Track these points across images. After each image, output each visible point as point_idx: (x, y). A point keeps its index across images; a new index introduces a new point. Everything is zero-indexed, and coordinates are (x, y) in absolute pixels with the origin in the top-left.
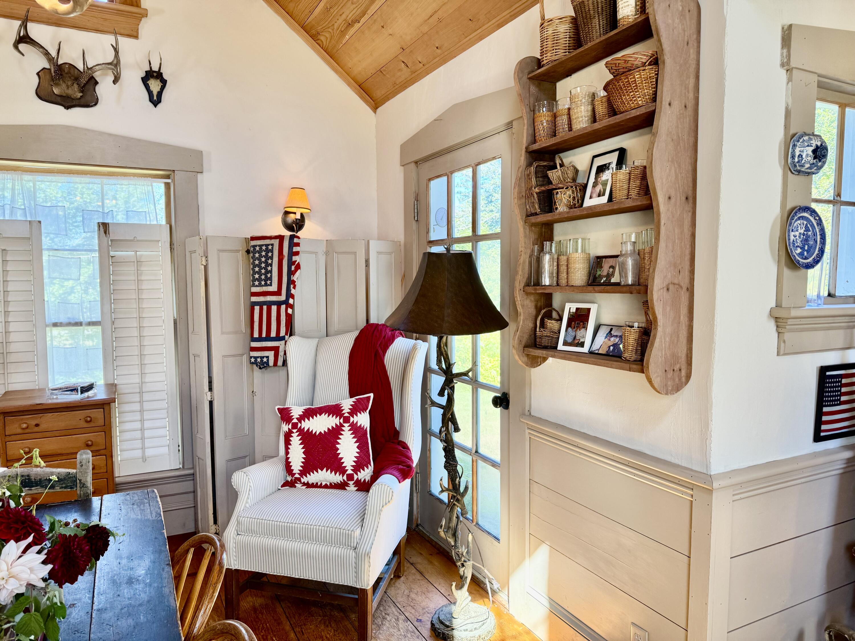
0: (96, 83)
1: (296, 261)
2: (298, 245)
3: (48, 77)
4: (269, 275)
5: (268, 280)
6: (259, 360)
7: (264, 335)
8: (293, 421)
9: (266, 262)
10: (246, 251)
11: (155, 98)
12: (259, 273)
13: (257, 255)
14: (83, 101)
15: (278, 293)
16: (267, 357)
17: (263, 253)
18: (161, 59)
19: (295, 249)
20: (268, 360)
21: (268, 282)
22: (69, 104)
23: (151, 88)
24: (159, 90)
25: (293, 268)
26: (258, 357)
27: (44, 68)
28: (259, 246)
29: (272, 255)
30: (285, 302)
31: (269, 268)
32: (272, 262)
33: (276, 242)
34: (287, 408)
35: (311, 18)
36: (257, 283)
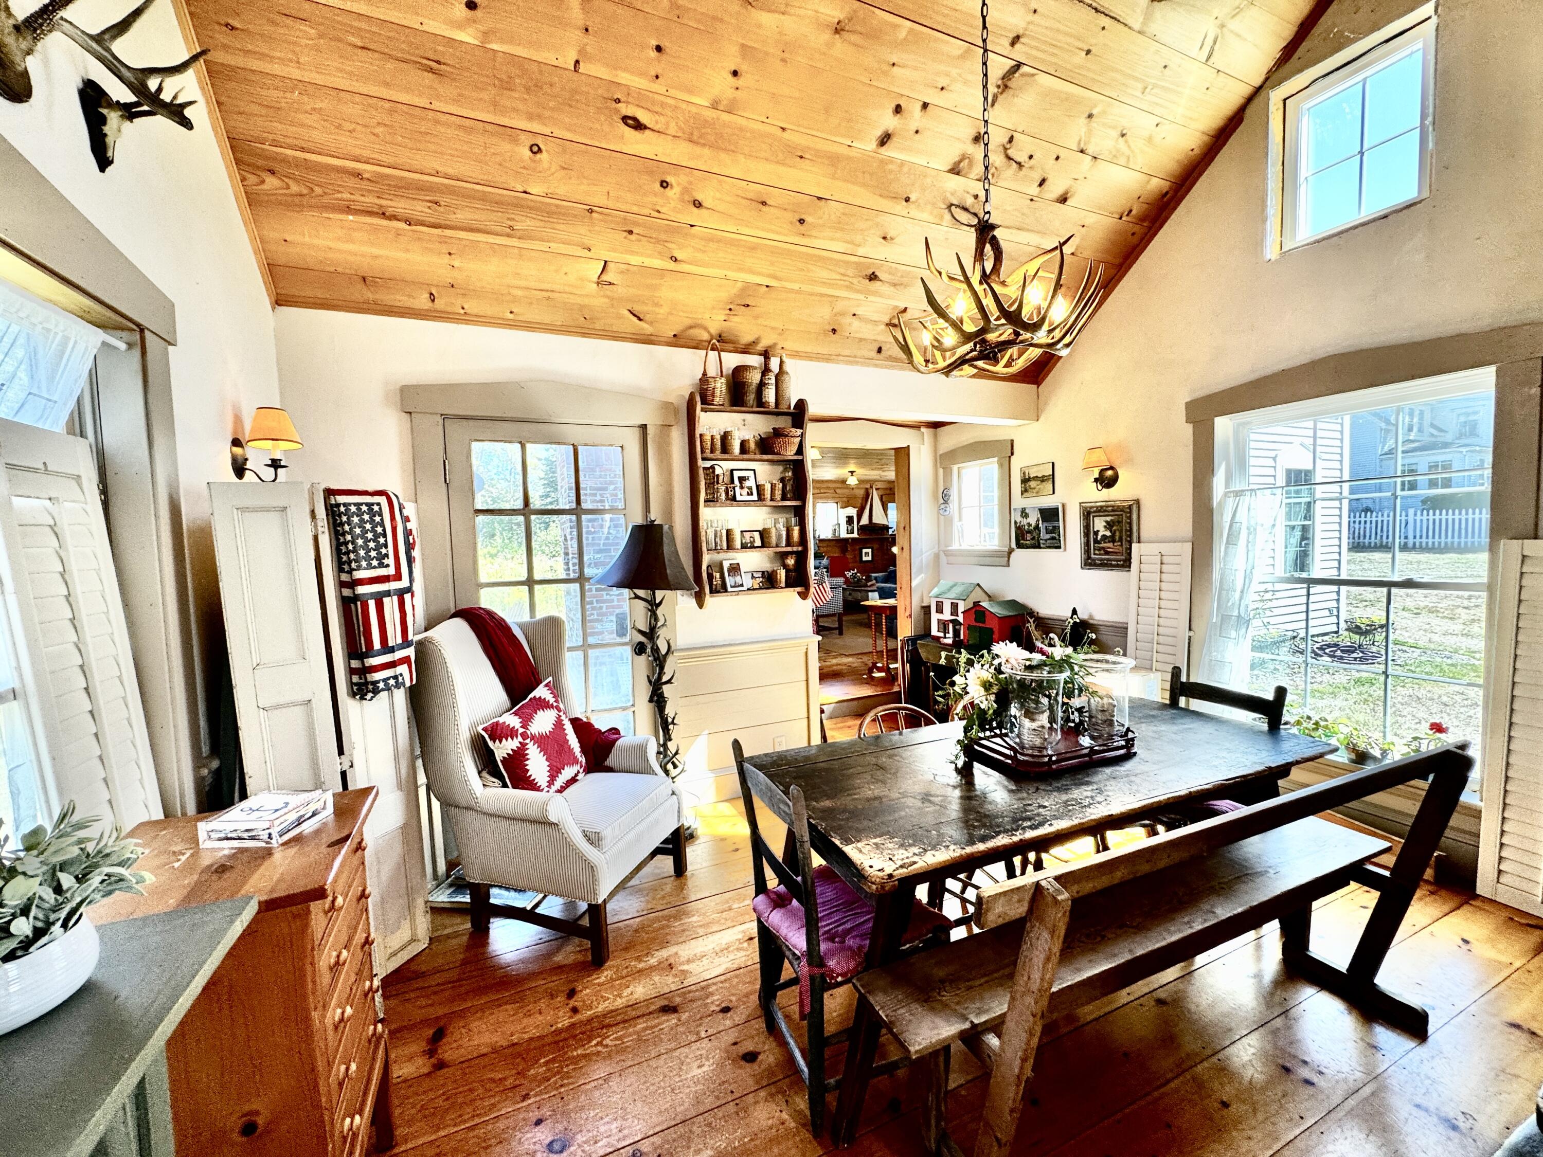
4: (383, 551)
6: (392, 682)
9: (373, 531)
15: (398, 577)
17: (367, 517)
20: (404, 679)
21: (385, 561)
26: (389, 678)
28: (355, 504)
29: (382, 520)
30: (409, 590)
31: (382, 540)
32: (384, 530)
33: (383, 500)
34: (497, 723)
35: (289, 152)
36: (364, 564)
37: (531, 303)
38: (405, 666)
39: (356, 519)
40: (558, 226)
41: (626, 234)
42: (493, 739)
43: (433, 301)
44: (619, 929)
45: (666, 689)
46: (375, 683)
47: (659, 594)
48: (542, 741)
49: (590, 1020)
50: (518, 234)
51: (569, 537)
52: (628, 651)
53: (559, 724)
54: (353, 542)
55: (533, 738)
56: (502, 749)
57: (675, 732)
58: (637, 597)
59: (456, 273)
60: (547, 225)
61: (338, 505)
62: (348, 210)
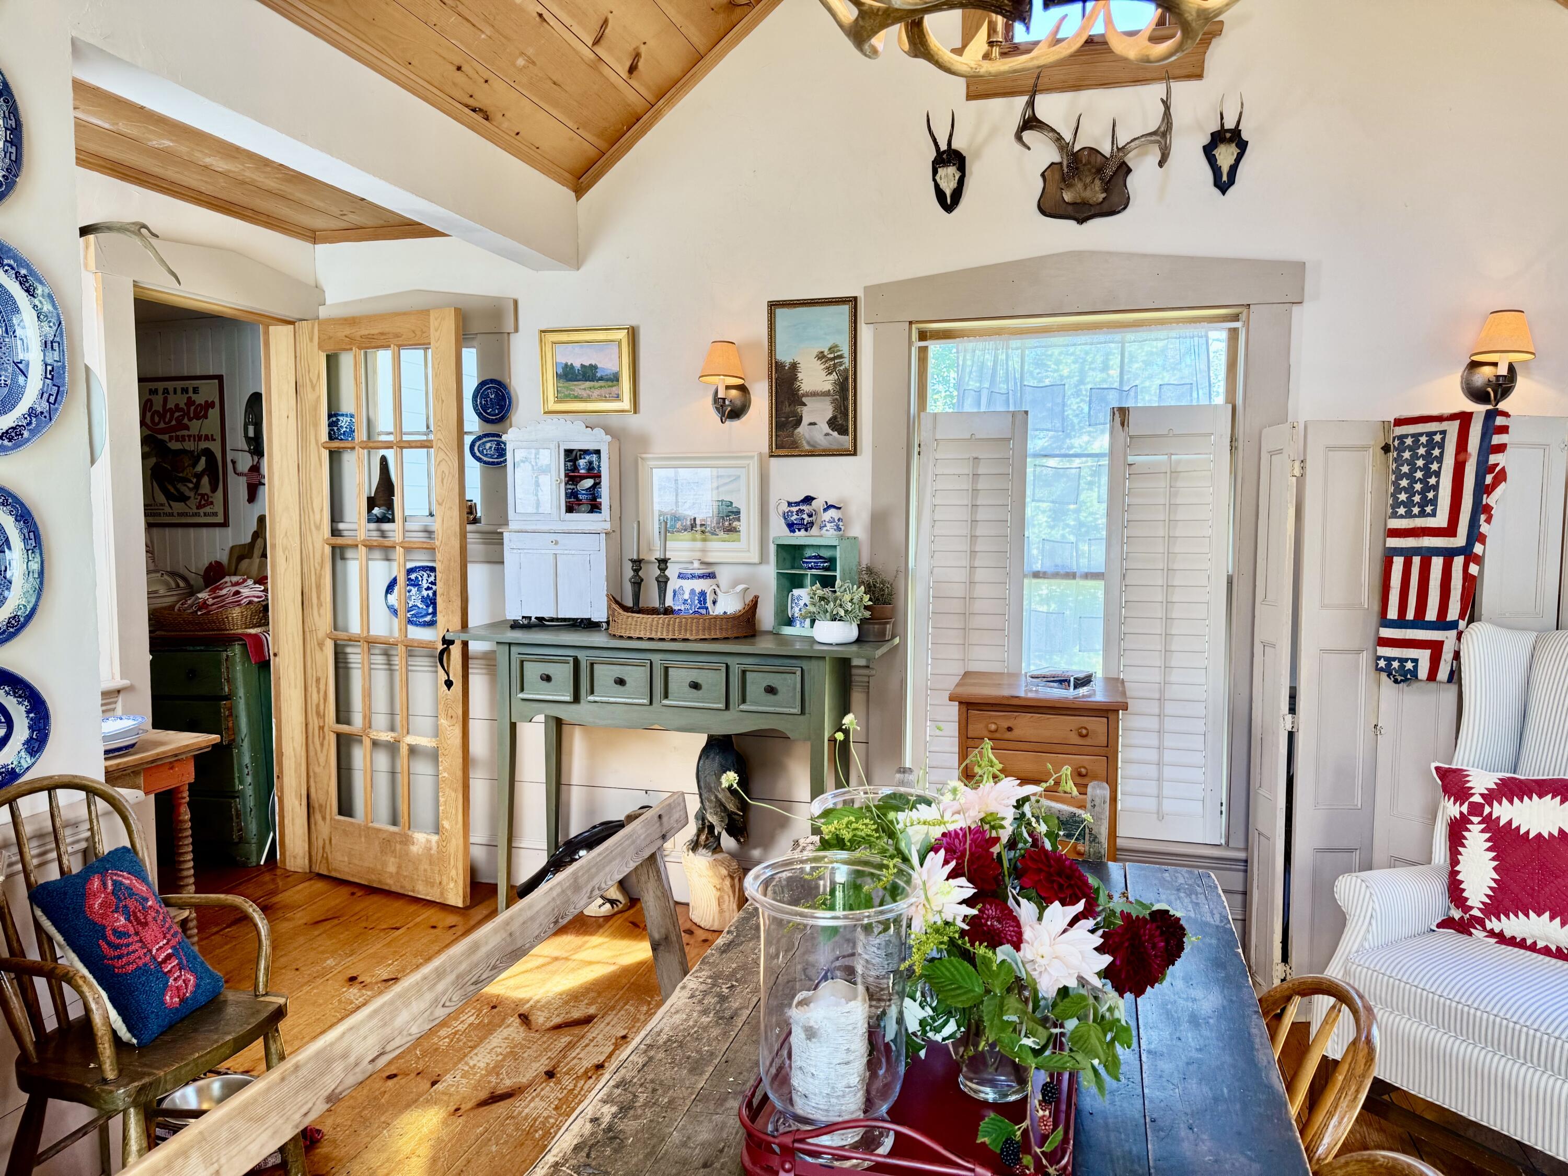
0: (1129, 170)
1: (1498, 465)
2: (1504, 430)
3: (1057, 176)
4: (1430, 495)
5: (1428, 505)
6: (1396, 664)
7: (1410, 615)
8: (1471, 800)
9: (1426, 468)
10: (1382, 448)
11: (1225, 178)
12: (1410, 490)
13: (1407, 455)
14: (1105, 207)
15: (1450, 530)
16: (1415, 661)
17: (1422, 451)
18: (1242, 104)
19: (1497, 440)
20: (1416, 667)
21: (1429, 509)
22: (1086, 215)
23: (1219, 163)
24: (1232, 162)
25: (1489, 479)
26: (1394, 659)
27: (1053, 164)
28: (1413, 436)
29: (1442, 453)
30: (1463, 551)
31: (1432, 481)
32: (1440, 467)
33: (1453, 427)
34: (1460, 771)
38: (1427, 652)
48: (1505, 836)
54: (1395, 484)
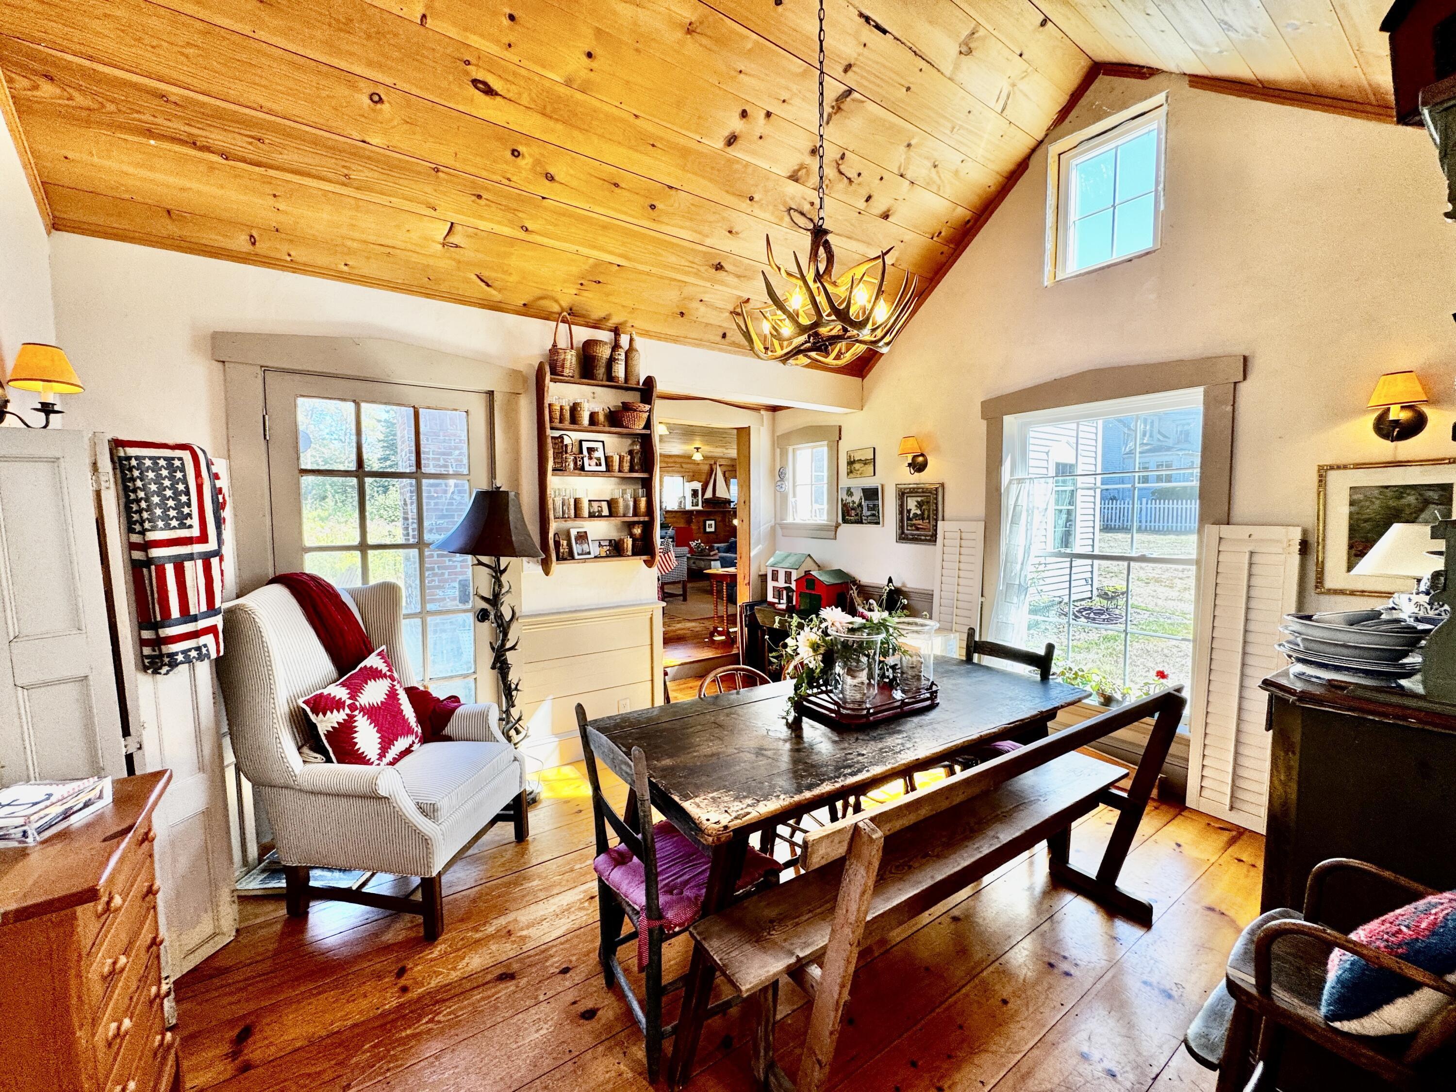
2: (212, 462)
4: (186, 510)
12: (163, 506)
15: (203, 538)
16: (205, 646)
17: (165, 473)
19: (214, 469)
20: (208, 650)
21: (188, 522)
28: (150, 458)
29: (185, 476)
30: (217, 553)
31: (184, 498)
32: (187, 488)
33: (186, 455)
34: (321, 695)
35: (70, 57)
36: (160, 524)
37: (368, 258)
38: (211, 636)
39: (151, 475)
40: (401, 181)
41: (474, 198)
42: (316, 712)
43: (254, 244)
44: (456, 900)
45: (510, 656)
46: (171, 655)
47: (504, 561)
48: (372, 713)
49: (420, 998)
50: (355, 184)
51: (409, 501)
52: (470, 618)
53: (392, 695)
54: (147, 500)
55: (363, 709)
56: (325, 723)
57: (519, 698)
58: (480, 563)
59: (281, 218)
60: (391, 179)
61: (129, 458)
62: (149, 133)
